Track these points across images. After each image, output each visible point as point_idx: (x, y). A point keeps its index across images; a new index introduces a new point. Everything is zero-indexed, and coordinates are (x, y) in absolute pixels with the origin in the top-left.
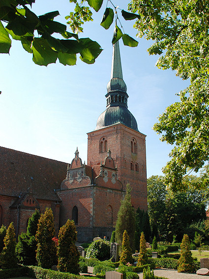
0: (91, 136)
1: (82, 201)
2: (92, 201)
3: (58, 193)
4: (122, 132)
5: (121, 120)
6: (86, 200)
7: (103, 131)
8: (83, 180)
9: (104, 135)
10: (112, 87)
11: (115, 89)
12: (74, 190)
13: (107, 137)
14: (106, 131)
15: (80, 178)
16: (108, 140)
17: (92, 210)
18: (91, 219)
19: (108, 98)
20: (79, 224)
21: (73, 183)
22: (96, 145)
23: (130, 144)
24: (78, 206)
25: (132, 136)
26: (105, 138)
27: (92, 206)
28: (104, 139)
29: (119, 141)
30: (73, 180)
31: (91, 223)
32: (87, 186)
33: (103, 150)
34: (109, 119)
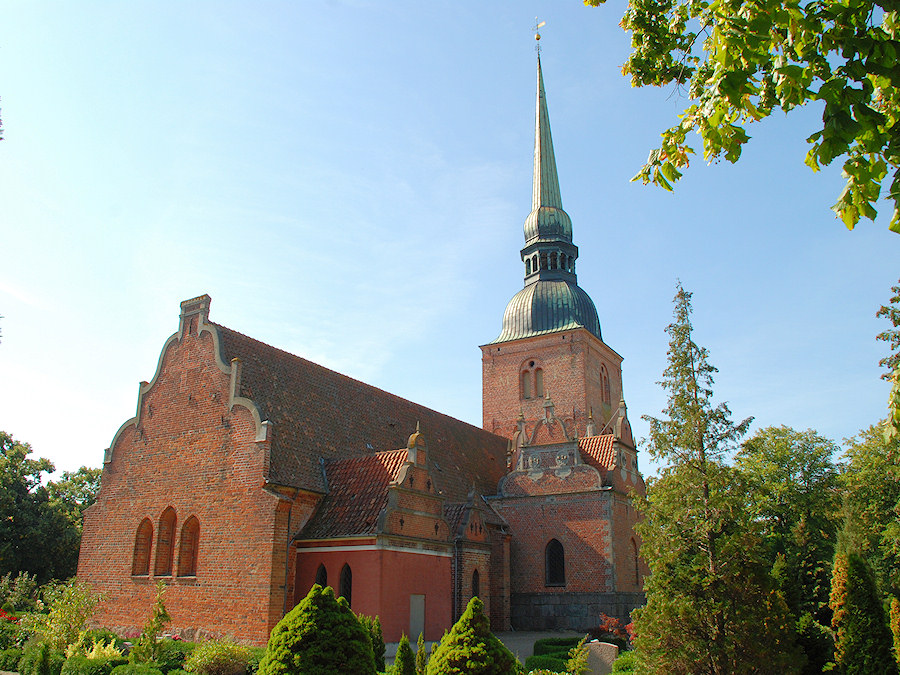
0: (493, 354)
1: (575, 526)
2: (608, 528)
3: (494, 505)
4: (586, 350)
5: (577, 319)
6: (591, 523)
7: (530, 344)
8: (576, 476)
9: (535, 354)
10: (542, 230)
11: (550, 236)
12: (547, 500)
13: (542, 360)
14: (537, 343)
15: (563, 469)
16: (546, 368)
17: (608, 550)
18: (608, 572)
19: (531, 256)
20: (568, 585)
21: (543, 479)
22: (510, 378)
23: (598, 378)
24: (564, 539)
25: (601, 360)
26: (536, 361)
27: (608, 539)
28: (532, 364)
29: (578, 372)
30: (541, 474)
31: (608, 583)
32: (591, 489)
33: (531, 392)
34: (543, 314)
